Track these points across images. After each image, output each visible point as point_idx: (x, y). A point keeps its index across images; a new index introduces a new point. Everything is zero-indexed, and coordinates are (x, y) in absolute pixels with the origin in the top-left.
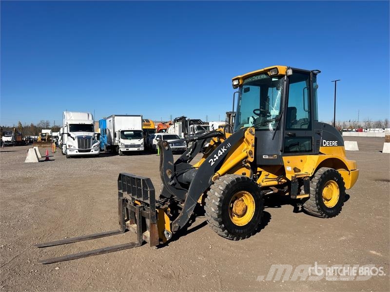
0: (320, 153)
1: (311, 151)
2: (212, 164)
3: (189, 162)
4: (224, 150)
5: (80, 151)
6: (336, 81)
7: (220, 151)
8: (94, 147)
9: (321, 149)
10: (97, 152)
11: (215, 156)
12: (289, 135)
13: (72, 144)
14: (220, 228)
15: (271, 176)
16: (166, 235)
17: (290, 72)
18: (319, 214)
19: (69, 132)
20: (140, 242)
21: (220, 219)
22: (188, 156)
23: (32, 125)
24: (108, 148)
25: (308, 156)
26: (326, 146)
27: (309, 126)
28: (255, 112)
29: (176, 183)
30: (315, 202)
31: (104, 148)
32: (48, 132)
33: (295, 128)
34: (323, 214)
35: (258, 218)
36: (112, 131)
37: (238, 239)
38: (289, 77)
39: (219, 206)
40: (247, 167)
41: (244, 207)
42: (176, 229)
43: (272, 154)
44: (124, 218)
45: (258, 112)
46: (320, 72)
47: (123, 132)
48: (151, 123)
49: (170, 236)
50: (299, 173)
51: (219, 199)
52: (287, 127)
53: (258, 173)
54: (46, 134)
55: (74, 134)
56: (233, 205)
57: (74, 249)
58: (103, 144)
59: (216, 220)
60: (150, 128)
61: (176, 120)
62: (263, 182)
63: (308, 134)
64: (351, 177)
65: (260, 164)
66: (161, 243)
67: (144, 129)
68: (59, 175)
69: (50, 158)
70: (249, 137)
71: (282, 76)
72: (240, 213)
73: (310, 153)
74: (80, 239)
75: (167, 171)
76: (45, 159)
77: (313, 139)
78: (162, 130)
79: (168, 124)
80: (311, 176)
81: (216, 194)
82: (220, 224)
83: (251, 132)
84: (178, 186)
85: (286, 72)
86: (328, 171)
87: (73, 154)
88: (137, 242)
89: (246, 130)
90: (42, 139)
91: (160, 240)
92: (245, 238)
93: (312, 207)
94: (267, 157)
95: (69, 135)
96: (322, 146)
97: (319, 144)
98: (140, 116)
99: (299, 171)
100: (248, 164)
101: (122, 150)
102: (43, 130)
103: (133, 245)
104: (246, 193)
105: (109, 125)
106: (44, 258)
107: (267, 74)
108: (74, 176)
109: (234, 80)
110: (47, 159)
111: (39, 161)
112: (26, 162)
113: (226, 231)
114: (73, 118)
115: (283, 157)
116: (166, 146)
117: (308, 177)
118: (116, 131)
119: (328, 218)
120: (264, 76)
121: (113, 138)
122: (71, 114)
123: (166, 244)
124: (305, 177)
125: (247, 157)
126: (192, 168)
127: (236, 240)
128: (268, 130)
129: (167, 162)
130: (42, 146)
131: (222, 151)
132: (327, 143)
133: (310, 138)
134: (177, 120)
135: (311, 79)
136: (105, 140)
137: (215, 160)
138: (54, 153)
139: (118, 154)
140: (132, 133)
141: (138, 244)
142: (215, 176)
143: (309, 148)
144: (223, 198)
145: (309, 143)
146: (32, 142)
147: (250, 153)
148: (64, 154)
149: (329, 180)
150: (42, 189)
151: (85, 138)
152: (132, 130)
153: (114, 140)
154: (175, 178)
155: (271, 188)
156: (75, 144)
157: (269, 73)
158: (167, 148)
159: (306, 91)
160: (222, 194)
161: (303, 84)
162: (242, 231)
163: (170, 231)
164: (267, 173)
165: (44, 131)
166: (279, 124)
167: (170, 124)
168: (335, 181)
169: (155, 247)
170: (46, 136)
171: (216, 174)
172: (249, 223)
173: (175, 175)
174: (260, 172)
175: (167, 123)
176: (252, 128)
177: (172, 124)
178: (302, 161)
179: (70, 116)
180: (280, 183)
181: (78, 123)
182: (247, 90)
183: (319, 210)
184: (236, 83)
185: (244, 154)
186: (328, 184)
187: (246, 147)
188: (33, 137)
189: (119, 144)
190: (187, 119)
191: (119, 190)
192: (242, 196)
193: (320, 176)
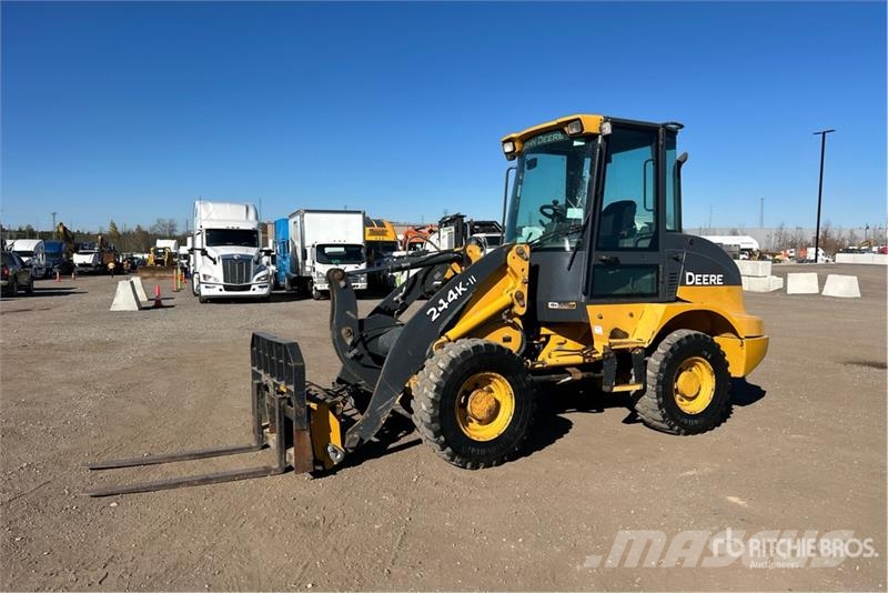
0: (678, 300)
1: (657, 295)
2: (434, 318)
3: (399, 314)
4: (460, 290)
5: (227, 288)
6: (824, 133)
7: (451, 292)
8: (259, 279)
9: (681, 292)
10: (264, 291)
11: (441, 301)
12: (603, 261)
13: (210, 272)
14: (437, 442)
15: (571, 345)
16: (332, 455)
17: (607, 129)
18: (665, 426)
19: (205, 246)
20: (280, 466)
21: (436, 426)
22: (397, 301)
23: (139, 228)
24: (292, 282)
25: (648, 305)
26: (694, 284)
27: (651, 243)
28: (545, 210)
29: (362, 356)
30: (656, 401)
31: (285, 282)
32: (170, 244)
33: (625, 245)
34: (674, 426)
35: (521, 427)
36: (298, 244)
37: (475, 467)
38: (606, 138)
39: (433, 401)
40: (514, 326)
41: (492, 403)
42: (354, 444)
43: (566, 299)
44: (260, 422)
45: (550, 212)
46: (682, 126)
47: (320, 248)
48: (388, 227)
49: (339, 457)
50: (624, 340)
51: (435, 387)
52: (600, 245)
53: (543, 339)
54: (164, 249)
55: (215, 251)
56: (466, 401)
57: (155, 475)
58: (283, 273)
59: (428, 426)
60: (386, 239)
61: (444, 223)
62: (550, 357)
63: (649, 258)
64: (744, 351)
65: (546, 320)
66: (320, 468)
67: (368, 243)
68: (173, 337)
69: (164, 302)
70: (518, 265)
71: (591, 137)
72: (483, 415)
73: (656, 299)
74: (172, 459)
75: (344, 331)
76: (153, 303)
77: (661, 270)
78: (415, 243)
79: (426, 231)
80: (646, 346)
81: (432, 376)
82: (437, 435)
83: (521, 254)
84: (368, 360)
85: (600, 129)
86: (688, 337)
87: (211, 294)
88: (276, 466)
89: (510, 249)
90: (157, 262)
91: (316, 462)
92: (491, 466)
93: (650, 412)
94: (557, 306)
95: (204, 253)
96: (683, 284)
97: (675, 280)
98: (359, 212)
99: (626, 335)
100: (517, 320)
101: (319, 288)
102: (158, 241)
103: (266, 471)
104: (494, 377)
105: (293, 231)
106: (97, 486)
107: (564, 132)
108: (202, 341)
109: (505, 142)
110: (158, 305)
111: (141, 309)
112: (113, 309)
113: (449, 449)
114: (213, 216)
115: (588, 307)
116: (341, 279)
117: (642, 348)
118: (307, 244)
119: (686, 434)
120: (558, 137)
121: (300, 261)
122: (211, 205)
123: (334, 470)
124: (634, 349)
125: (511, 306)
126: (397, 326)
127: (472, 468)
128: (563, 249)
129: (344, 312)
130: (157, 275)
131: (456, 292)
132: (696, 278)
133: (654, 268)
134: (446, 223)
135: (661, 142)
136: (287, 263)
137: (440, 309)
138: (178, 291)
139: (310, 296)
140: (342, 249)
141: (276, 470)
142: (440, 341)
143: (652, 289)
144: (443, 386)
145: (653, 279)
146: (135, 267)
147: (519, 297)
148: (196, 295)
149: (690, 356)
150: (129, 366)
151: (239, 259)
152: (342, 242)
153: (304, 265)
154: (360, 344)
155: (568, 369)
156: (217, 273)
157: (566, 129)
158: (342, 284)
159: (650, 167)
160: (442, 376)
161: (646, 152)
162: (483, 451)
163: (340, 446)
164: (562, 339)
165: (160, 244)
166: (581, 237)
167: (431, 232)
168: (706, 358)
169: (307, 476)
170: (164, 253)
171: (444, 339)
172: (501, 436)
173: (362, 338)
174: (548, 337)
175: (424, 228)
176: (523, 246)
177: (435, 232)
178: (631, 315)
179: (207, 210)
180: (587, 360)
181: (224, 227)
182: (533, 164)
183: (664, 417)
184: (508, 148)
185: (505, 299)
186: (692, 364)
187: (511, 284)
188: (140, 256)
189: (314, 275)
190: (465, 220)
191: (253, 365)
192: (490, 382)
193: (670, 347)
